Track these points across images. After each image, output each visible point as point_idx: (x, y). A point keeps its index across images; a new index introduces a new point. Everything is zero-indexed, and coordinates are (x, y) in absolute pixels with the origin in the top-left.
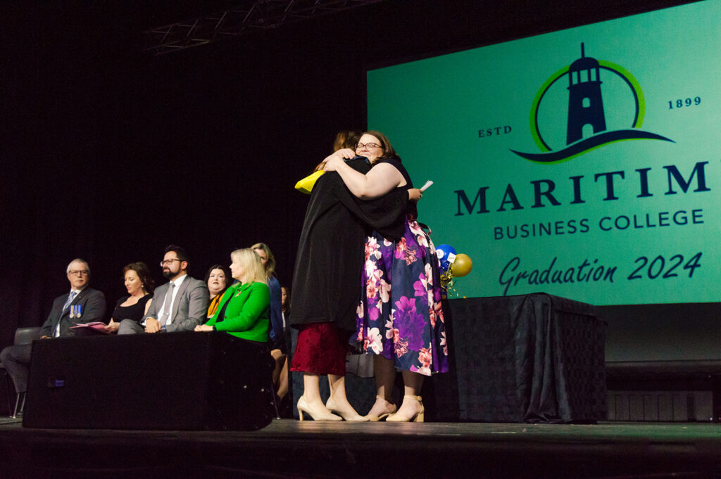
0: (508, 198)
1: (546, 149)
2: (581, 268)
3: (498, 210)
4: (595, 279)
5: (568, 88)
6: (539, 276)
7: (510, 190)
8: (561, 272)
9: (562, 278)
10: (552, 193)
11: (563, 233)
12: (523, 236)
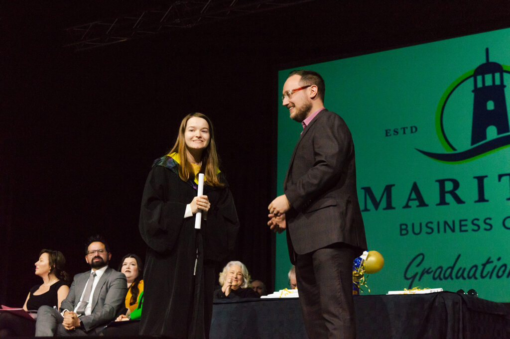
0: (414, 196)
1: (451, 150)
2: (484, 265)
3: (404, 207)
4: (498, 277)
5: (473, 91)
6: (443, 272)
7: (415, 188)
8: (465, 269)
9: (465, 275)
10: (457, 192)
11: (466, 231)
12: (427, 233)
